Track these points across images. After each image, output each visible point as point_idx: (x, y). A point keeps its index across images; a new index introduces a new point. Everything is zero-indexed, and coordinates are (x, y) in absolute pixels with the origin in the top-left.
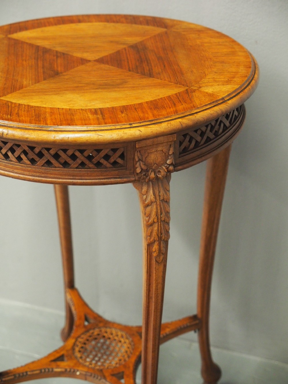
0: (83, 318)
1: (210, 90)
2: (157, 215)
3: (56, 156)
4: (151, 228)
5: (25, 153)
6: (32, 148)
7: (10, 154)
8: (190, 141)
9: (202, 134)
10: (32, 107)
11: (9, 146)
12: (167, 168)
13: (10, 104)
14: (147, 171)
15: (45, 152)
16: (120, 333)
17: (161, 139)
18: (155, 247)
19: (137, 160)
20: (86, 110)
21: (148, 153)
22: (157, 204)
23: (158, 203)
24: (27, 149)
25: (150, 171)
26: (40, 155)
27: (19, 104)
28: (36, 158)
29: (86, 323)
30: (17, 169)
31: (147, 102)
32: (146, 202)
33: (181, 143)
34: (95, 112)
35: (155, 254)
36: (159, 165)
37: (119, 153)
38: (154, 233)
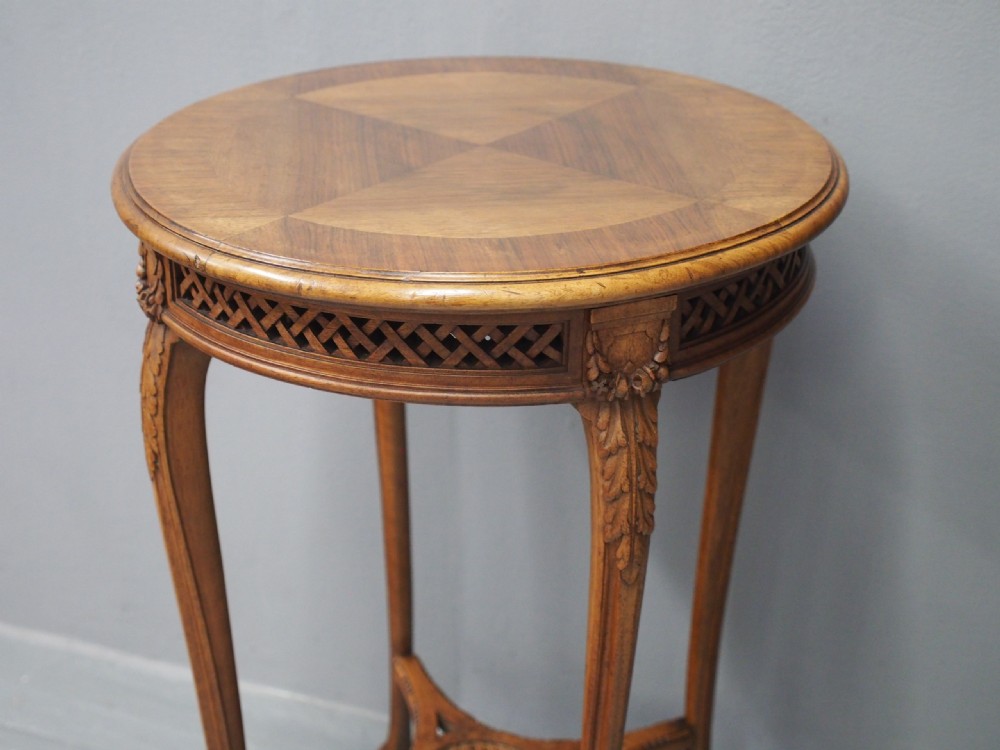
0: (434, 719)
1: (746, 205)
2: (629, 477)
3: (413, 341)
4: (615, 504)
5: (344, 332)
6: (360, 322)
7: (309, 336)
8: (704, 315)
9: (730, 301)
10: (361, 233)
11: (309, 316)
12: (655, 372)
13: (312, 228)
14: (611, 376)
15: (388, 331)
17: (645, 305)
18: (623, 548)
19: (591, 350)
20: (479, 241)
21: (616, 337)
22: (629, 452)
23: (633, 449)
24: (348, 323)
25: (619, 376)
26: (378, 337)
27: (333, 228)
28: (369, 345)
29: (440, 732)
31: (611, 228)
32: (607, 447)
33: (684, 319)
34: (500, 244)
35: (621, 565)
36: (637, 365)
37: (549, 336)
38: (623, 517)
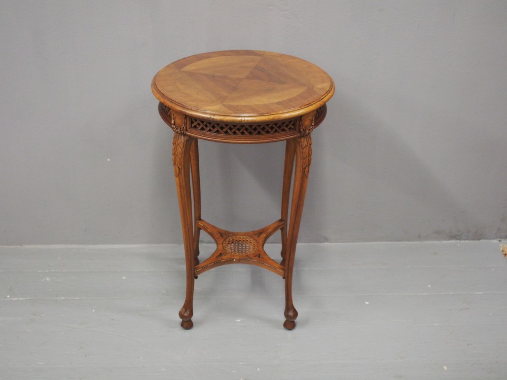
3: (263, 129)
5: (247, 129)
6: (251, 126)
10: (245, 105)
14: (305, 130)
16: (245, 237)
18: (307, 169)
21: (305, 121)
22: (308, 147)
26: (255, 129)
27: (237, 105)
28: (252, 131)
30: (242, 139)
32: (304, 146)
34: (278, 104)
36: (309, 127)
37: (292, 123)
38: (307, 162)
